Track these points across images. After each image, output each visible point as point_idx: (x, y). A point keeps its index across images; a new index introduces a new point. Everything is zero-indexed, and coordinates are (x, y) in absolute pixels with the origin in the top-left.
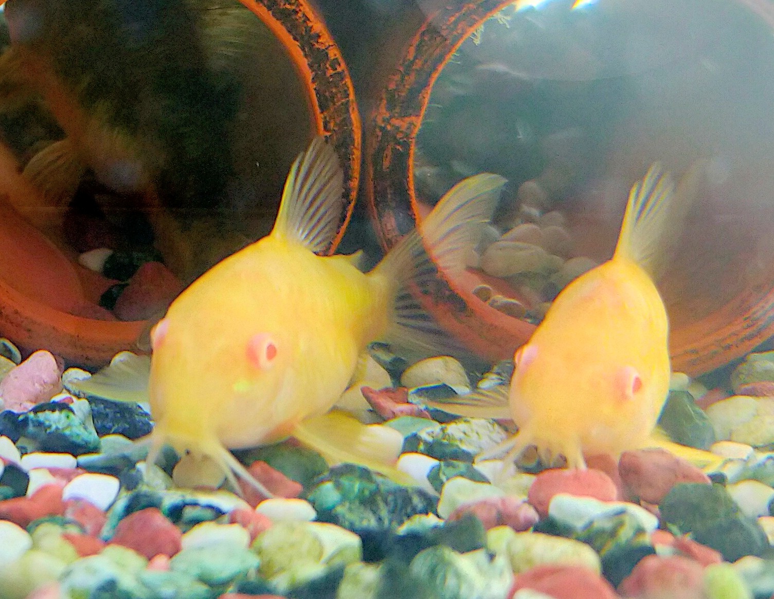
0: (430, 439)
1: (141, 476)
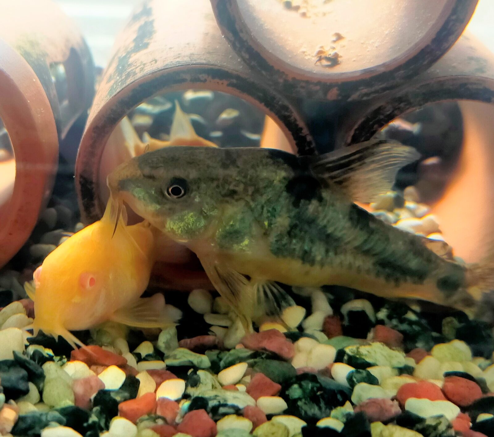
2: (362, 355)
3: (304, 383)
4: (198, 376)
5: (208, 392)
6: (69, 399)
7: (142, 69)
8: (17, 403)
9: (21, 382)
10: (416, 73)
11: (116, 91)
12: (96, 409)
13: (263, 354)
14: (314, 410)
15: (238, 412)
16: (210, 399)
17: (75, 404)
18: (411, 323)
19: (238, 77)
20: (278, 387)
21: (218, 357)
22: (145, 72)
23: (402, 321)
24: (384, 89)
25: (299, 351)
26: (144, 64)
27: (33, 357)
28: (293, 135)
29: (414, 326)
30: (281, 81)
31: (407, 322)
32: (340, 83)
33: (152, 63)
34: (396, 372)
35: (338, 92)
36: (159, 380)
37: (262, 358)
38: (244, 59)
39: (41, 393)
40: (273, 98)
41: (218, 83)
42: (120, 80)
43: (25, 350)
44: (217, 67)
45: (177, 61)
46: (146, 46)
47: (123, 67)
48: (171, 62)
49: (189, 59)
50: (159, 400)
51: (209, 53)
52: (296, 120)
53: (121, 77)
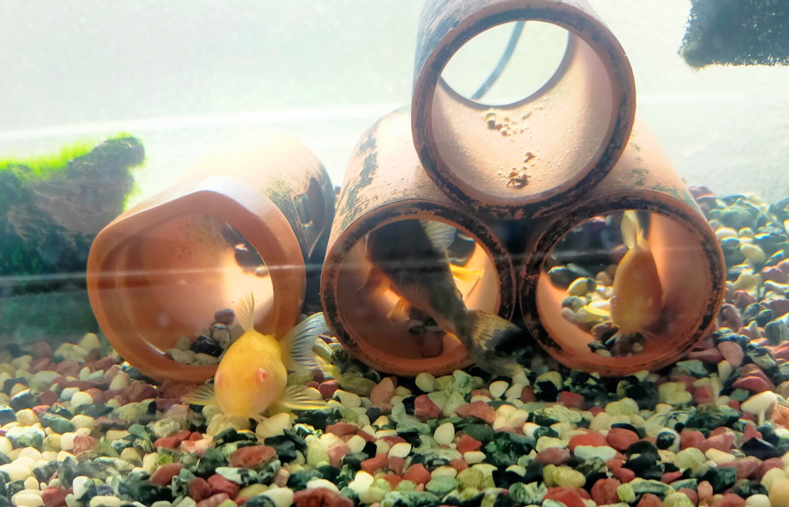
0: (537, 414)
1: (421, 441)
2: (547, 414)
3: (498, 441)
4: (420, 439)
5: (427, 450)
6: (326, 461)
7: (366, 206)
8: (289, 465)
9: (290, 451)
10: (585, 192)
11: (347, 225)
12: (346, 466)
13: (470, 419)
14: (506, 459)
15: (447, 463)
16: (427, 455)
17: (330, 463)
18: (591, 387)
19: (442, 208)
20: (480, 444)
21: (436, 424)
22: (369, 208)
23: (583, 386)
24: (560, 207)
25: (500, 415)
26: (368, 201)
27: (298, 433)
28: (490, 249)
29: (593, 390)
30: (477, 208)
31: (587, 387)
32: (524, 205)
33: (374, 199)
34: (575, 426)
35: (523, 213)
36: (392, 443)
37: (470, 423)
38: (446, 194)
39: (305, 457)
40: (472, 221)
41: (426, 213)
42: (350, 214)
43: (292, 428)
44: (425, 201)
45: (394, 198)
46: (370, 181)
47: (352, 201)
48: (389, 199)
49: (403, 195)
50: (390, 458)
51: (419, 187)
52: (491, 237)
53: (351, 212)
